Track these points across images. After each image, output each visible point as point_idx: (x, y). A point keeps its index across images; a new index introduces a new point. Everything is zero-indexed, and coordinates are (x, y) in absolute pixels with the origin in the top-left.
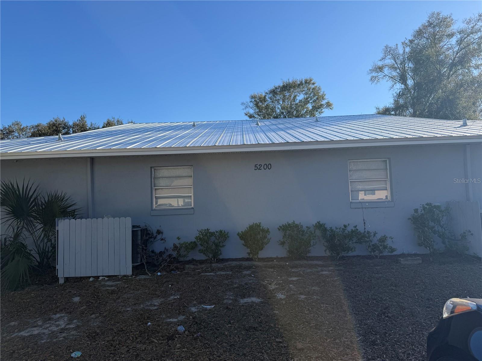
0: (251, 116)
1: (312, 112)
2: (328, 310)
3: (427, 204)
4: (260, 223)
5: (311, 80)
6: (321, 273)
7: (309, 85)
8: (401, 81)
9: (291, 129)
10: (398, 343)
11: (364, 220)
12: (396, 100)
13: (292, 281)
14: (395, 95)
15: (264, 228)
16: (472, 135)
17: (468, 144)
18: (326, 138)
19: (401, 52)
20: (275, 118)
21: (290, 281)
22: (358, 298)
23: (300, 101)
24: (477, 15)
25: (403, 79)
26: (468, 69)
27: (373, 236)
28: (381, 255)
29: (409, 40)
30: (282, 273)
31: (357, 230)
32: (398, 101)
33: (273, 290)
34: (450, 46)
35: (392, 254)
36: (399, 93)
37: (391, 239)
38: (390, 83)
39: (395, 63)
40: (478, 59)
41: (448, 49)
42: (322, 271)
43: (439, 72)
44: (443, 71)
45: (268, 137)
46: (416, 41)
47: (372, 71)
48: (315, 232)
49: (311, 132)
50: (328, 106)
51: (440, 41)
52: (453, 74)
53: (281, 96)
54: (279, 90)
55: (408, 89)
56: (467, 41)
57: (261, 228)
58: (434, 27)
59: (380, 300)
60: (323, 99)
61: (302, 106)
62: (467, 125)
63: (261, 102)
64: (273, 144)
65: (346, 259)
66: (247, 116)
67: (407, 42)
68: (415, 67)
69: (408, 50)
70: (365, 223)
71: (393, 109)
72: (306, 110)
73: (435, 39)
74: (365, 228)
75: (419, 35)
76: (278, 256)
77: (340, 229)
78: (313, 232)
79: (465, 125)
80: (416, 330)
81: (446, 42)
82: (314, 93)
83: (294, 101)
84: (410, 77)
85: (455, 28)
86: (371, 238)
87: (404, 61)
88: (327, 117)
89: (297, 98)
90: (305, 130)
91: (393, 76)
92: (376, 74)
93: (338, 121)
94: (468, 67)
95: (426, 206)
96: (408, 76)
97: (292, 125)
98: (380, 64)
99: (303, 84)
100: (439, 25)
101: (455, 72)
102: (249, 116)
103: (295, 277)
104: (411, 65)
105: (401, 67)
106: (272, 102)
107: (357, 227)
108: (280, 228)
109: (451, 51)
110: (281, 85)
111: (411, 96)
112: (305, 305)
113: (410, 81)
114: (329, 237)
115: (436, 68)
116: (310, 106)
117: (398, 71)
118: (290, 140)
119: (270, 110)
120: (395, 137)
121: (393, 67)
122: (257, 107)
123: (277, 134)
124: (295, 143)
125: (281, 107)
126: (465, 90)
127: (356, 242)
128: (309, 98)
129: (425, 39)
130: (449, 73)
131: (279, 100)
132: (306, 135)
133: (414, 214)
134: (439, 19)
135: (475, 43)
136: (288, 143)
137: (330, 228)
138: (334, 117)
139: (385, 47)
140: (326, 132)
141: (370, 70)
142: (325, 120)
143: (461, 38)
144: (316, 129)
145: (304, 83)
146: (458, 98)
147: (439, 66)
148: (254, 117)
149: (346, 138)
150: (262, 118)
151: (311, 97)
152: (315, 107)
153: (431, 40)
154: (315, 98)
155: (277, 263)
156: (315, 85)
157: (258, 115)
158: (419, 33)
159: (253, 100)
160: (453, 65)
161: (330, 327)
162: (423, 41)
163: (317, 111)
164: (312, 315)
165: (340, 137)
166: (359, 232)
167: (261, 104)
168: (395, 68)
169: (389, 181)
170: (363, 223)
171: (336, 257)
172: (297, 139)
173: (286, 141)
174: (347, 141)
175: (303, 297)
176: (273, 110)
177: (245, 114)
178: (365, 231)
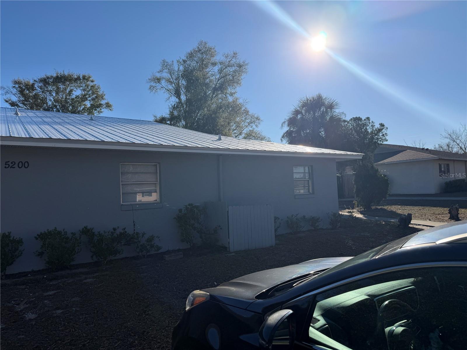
0: (13, 104)
1: (90, 110)
2: (87, 320)
3: (189, 205)
4: (10, 233)
5: (89, 77)
6: (85, 281)
7: (88, 81)
8: (176, 95)
9: (59, 124)
10: (154, 339)
11: (134, 222)
12: (172, 111)
13: (47, 295)
14: (171, 106)
15: (15, 238)
16: (223, 148)
17: (221, 155)
18: (97, 138)
19: (176, 69)
20: (45, 110)
21: (45, 296)
22: (121, 301)
23: (77, 97)
24: (232, 53)
25: (177, 94)
26: (226, 95)
27: (141, 237)
28: (148, 254)
29: (183, 60)
30: (36, 289)
31: (126, 232)
32: (173, 112)
33: (21, 311)
34: (213, 73)
35: (158, 252)
36: (174, 105)
37: (158, 238)
38: (167, 95)
39: (171, 77)
40: (232, 88)
41: (213, 75)
42: (86, 279)
43: (205, 93)
44: (208, 93)
45: (26, 130)
46: (188, 62)
47: (151, 80)
48: (80, 239)
49: (82, 130)
50: (108, 107)
51: (206, 66)
52: (215, 97)
53: (54, 87)
54: (51, 80)
55: (181, 103)
56: (225, 72)
57: (11, 238)
58: (202, 53)
59: (142, 299)
60: (102, 98)
61: (79, 102)
62: (221, 140)
63: (28, 89)
64: (31, 139)
65: (114, 262)
66: (8, 103)
67: (181, 60)
68: (187, 85)
69: (181, 68)
70: (134, 225)
71: (169, 120)
72: (83, 107)
73: (203, 64)
74: (134, 230)
75: (191, 57)
76: (34, 269)
77: (109, 233)
78: (78, 238)
79: (220, 139)
80: (172, 322)
81: (211, 69)
82: (93, 91)
83: (70, 96)
84: (183, 92)
85: (217, 58)
86: (139, 239)
87: (178, 78)
88: (103, 117)
89: (74, 92)
90: (76, 127)
91: (169, 89)
92: (155, 84)
93: (114, 122)
94: (226, 93)
95: (188, 206)
96: (181, 91)
97: (62, 120)
98: (158, 75)
99: (80, 79)
100: (205, 52)
101: (217, 95)
102: (10, 103)
103: (53, 290)
104: (184, 82)
105: (176, 83)
106: (43, 92)
107: (125, 229)
108: (37, 237)
109: (214, 77)
110: (55, 75)
111: (184, 110)
112: (61, 321)
113: (183, 96)
114: (96, 242)
115: (203, 89)
116: (88, 104)
117: (174, 85)
118: (54, 136)
119: (39, 101)
120: (164, 144)
121: (169, 81)
122: (22, 94)
123: (40, 128)
124: (59, 140)
125: (54, 99)
126: (223, 111)
127: (124, 245)
128: (87, 95)
129: (195, 62)
130: (212, 96)
131: (51, 91)
132: (75, 133)
133: (178, 214)
134: (206, 48)
135: (230, 74)
136: (50, 140)
137: (98, 232)
138: (112, 118)
139: (163, 61)
140: (99, 132)
141: (149, 79)
142: (100, 120)
143: (221, 68)
144: (88, 127)
145: (82, 78)
146: (218, 117)
147: (206, 88)
148: (17, 105)
149: (117, 140)
150: (28, 108)
151: (89, 94)
152: (94, 105)
153: (200, 64)
154: (94, 96)
155: (32, 278)
156: (94, 83)
157: (24, 104)
158: (191, 56)
159: (17, 86)
160: (215, 90)
161: (87, 340)
162: (193, 64)
163: (96, 110)
164: (67, 331)
165: (112, 139)
166: (128, 234)
167: (27, 92)
168: (171, 82)
169: (159, 184)
170: (133, 224)
171: (103, 262)
172: (62, 136)
173: (49, 137)
174: (118, 143)
175: (59, 311)
176: (44, 101)
177: (5, 100)
178: (134, 232)
